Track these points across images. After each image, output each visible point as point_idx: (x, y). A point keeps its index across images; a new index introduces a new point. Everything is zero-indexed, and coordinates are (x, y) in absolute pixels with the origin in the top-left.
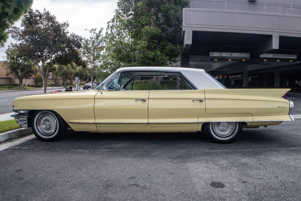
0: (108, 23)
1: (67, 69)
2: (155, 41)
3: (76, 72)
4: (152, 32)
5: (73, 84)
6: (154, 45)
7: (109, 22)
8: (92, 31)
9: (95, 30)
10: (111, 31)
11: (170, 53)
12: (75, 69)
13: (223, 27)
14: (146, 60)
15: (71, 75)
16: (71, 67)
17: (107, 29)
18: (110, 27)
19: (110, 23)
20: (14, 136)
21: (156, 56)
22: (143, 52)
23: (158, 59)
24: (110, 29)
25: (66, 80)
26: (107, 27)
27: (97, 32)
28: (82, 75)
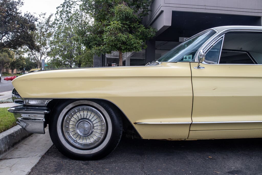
0: (57, 8)
1: (4, 58)
2: (127, 22)
3: (13, 61)
4: (127, 11)
5: (9, 73)
6: (126, 26)
7: (59, 7)
8: (41, 15)
9: (45, 14)
10: (61, 16)
11: (142, 36)
12: (12, 58)
13: (207, 8)
14: (118, 43)
15: (8, 64)
16: (8, 56)
17: (57, 15)
18: (59, 12)
19: (59, 9)
20: (4, 147)
21: (128, 39)
22: (115, 34)
23: (130, 43)
24: (59, 14)
25: (2, 69)
26: (56, 13)
27: (47, 16)
28: (19, 64)
